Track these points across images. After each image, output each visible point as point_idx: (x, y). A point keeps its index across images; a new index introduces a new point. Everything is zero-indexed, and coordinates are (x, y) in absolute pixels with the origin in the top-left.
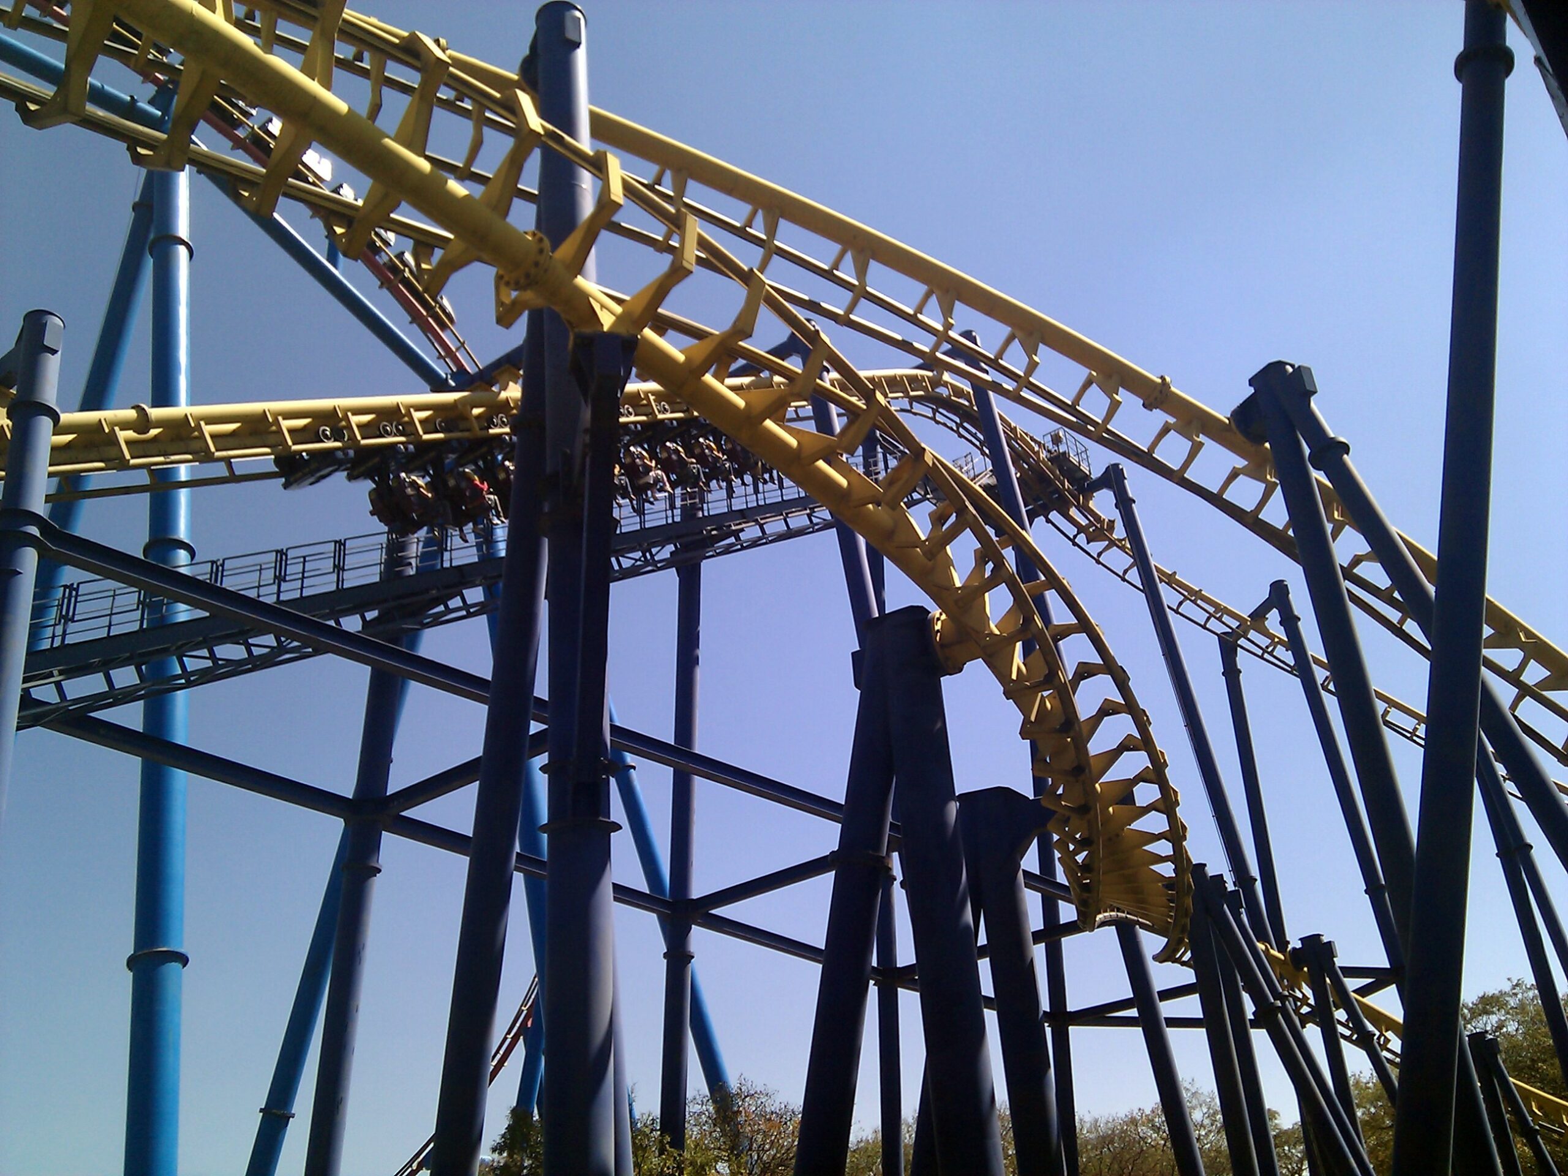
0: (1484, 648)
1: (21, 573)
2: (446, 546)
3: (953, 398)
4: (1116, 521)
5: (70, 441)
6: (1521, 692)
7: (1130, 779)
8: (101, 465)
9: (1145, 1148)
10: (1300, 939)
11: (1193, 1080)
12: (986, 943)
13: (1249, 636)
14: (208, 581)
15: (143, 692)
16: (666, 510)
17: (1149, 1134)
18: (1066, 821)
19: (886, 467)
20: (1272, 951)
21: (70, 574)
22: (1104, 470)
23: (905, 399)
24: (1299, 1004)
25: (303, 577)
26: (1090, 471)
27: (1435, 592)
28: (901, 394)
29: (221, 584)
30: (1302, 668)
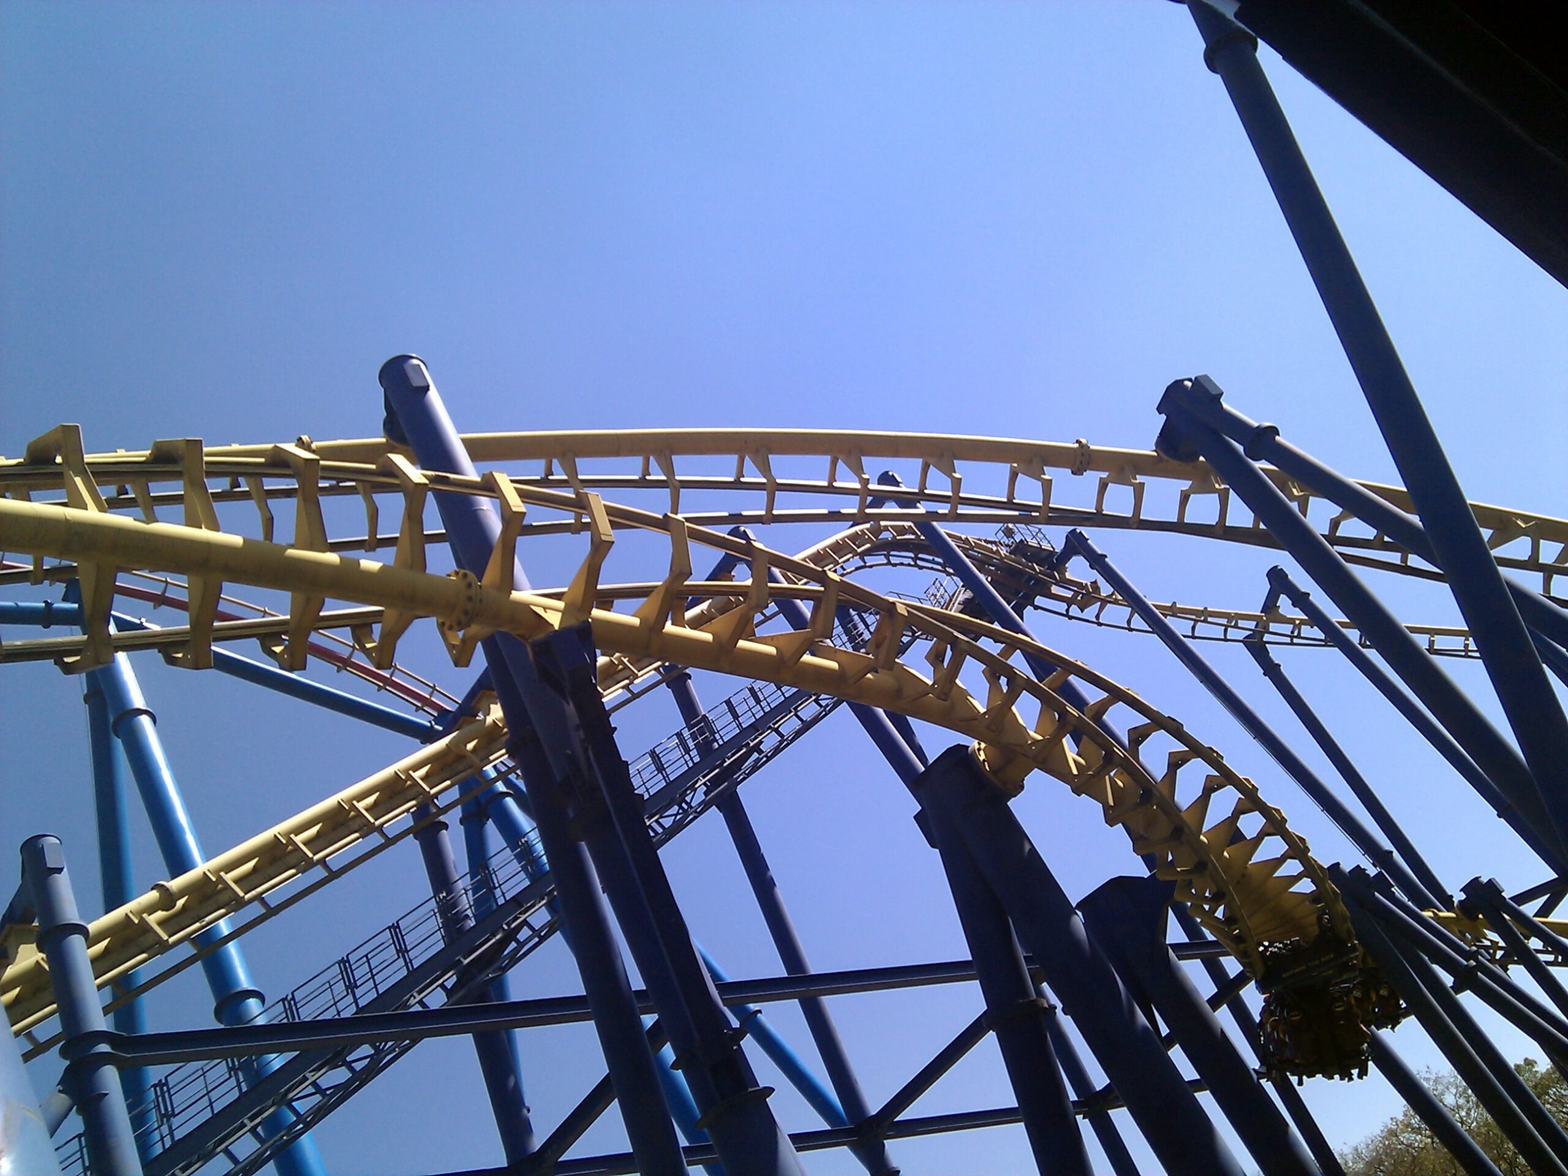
0: (1491, 549)
1: (107, 1094)
2: (494, 884)
3: (898, 538)
4: (1098, 581)
5: (106, 947)
6: (1546, 575)
7: (1229, 817)
8: (144, 956)
9: (1415, 1154)
10: (1461, 890)
11: (1428, 1068)
12: (1168, 1031)
13: (1270, 630)
14: (285, 1021)
15: (268, 1153)
16: (683, 756)
17: (1413, 1138)
18: (1190, 885)
19: (867, 626)
20: (1441, 914)
21: (155, 1073)
22: (1065, 540)
23: (855, 558)
24: (1491, 951)
25: (373, 976)
26: (1052, 547)
27: (1421, 521)
28: (850, 555)
29: (299, 1018)
30: (1334, 637)
